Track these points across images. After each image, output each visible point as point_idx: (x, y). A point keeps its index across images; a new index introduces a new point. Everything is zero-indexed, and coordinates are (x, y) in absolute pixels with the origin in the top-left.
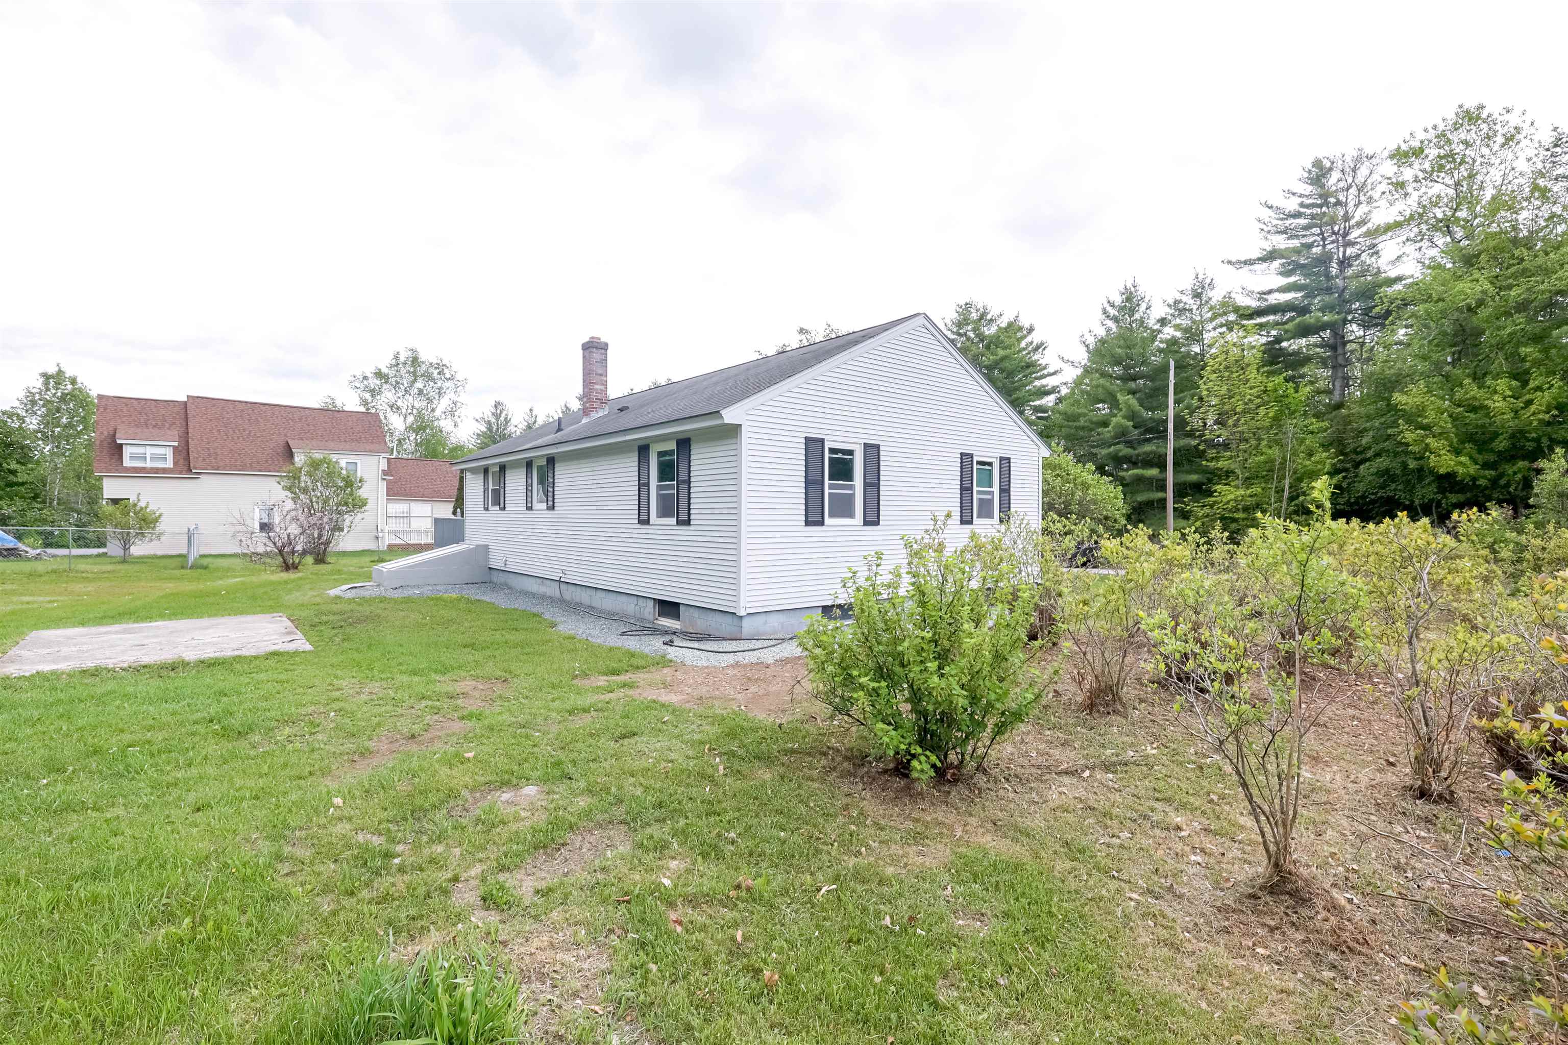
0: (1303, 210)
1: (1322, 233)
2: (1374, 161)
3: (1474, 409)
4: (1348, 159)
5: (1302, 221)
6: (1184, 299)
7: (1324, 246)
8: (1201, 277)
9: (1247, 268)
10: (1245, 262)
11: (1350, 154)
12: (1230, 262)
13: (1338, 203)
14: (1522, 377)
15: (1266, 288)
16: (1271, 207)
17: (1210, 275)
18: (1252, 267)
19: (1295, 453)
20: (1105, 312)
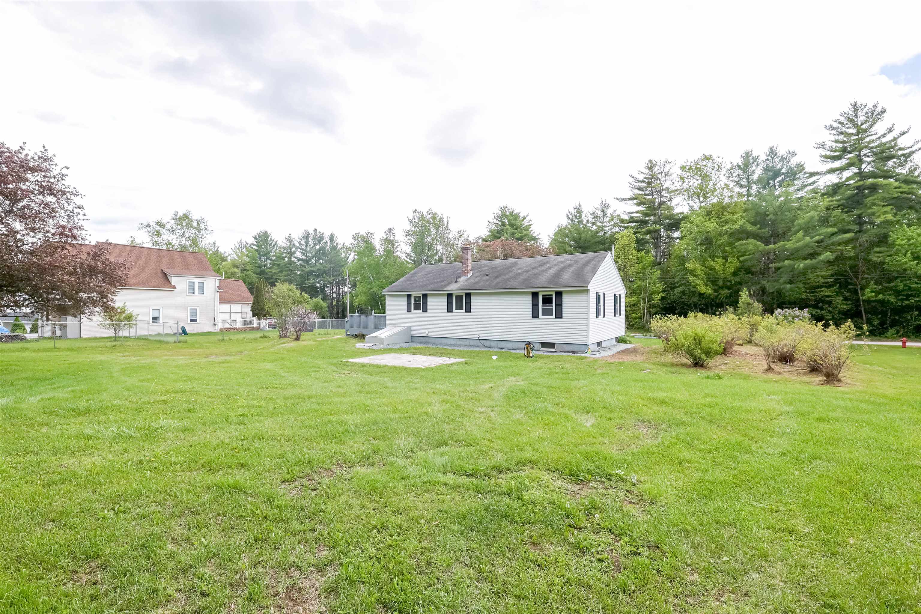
0: (645, 180)
1: (652, 190)
2: (671, 164)
3: (711, 269)
4: (662, 162)
5: (644, 185)
6: (597, 211)
7: (653, 196)
8: (604, 202)
9: (624, 202)
10: (623, 199)
11: (663, 160)
12: (617, 199)
13: (658, 179)
14: (725, 258)
15: (631, 211)
16: (633, 177)
17: (607, 202)
18: (626, 202)
19: (649, 284)
20: (568, 217)
